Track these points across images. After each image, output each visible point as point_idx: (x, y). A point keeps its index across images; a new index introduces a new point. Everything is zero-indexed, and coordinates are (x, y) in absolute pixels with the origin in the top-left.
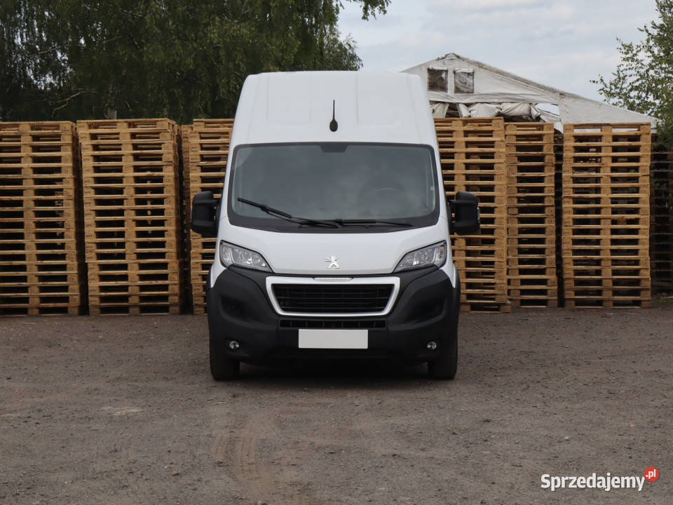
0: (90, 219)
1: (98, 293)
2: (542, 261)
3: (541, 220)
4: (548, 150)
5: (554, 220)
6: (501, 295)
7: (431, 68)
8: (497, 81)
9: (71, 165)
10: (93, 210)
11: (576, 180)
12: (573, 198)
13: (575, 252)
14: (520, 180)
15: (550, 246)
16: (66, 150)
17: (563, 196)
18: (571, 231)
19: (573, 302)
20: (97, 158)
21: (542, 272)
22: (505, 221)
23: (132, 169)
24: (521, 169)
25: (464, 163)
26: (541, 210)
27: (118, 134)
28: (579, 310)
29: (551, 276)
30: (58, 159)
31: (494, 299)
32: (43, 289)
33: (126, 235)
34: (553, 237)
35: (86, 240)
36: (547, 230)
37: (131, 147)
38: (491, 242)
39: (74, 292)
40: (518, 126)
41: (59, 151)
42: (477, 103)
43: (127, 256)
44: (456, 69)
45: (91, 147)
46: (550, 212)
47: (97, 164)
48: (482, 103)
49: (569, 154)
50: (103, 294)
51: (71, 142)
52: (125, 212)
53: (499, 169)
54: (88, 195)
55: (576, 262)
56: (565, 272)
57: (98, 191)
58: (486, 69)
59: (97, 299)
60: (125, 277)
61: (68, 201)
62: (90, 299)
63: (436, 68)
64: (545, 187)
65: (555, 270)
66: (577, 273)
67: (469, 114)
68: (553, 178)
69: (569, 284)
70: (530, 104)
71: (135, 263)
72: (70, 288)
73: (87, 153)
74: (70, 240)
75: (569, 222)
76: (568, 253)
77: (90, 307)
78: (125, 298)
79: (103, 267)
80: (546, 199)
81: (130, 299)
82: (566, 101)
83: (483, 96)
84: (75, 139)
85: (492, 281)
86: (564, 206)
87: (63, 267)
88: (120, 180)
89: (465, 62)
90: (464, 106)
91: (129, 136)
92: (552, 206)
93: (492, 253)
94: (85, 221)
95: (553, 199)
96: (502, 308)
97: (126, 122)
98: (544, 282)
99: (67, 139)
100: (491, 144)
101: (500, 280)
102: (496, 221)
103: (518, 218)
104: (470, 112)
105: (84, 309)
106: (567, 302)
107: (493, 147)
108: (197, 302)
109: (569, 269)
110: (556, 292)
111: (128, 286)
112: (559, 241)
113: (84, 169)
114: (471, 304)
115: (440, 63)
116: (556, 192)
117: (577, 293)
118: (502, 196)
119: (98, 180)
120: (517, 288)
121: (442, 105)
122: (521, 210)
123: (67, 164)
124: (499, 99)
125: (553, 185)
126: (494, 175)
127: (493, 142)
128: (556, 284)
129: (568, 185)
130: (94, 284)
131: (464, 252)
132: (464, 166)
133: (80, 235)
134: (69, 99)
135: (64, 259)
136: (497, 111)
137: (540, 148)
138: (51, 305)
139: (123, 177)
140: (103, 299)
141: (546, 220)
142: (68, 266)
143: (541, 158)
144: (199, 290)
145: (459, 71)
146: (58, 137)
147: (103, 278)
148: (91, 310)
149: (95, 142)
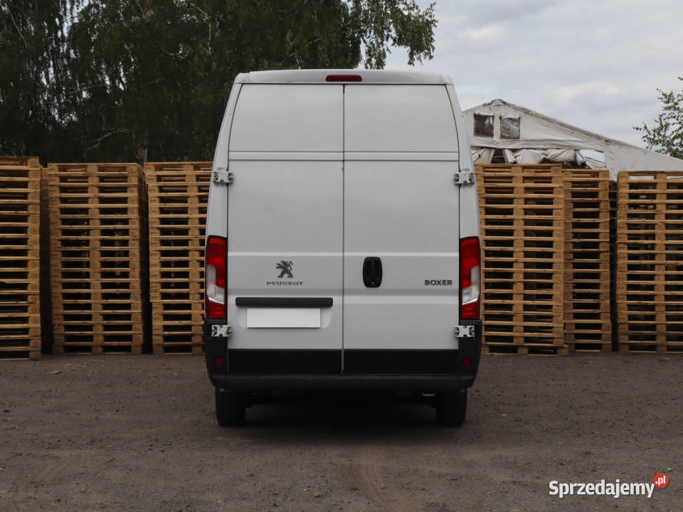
0: (155, 259)
1: (161, 332)
2: (596, 306)
3: (596, 266)
4: (603, 196)
5: (608, 265)
6: (559, 338)
7: (477, 113)
8: (544, 128)
9: (137, 206)
10: (159, 251)
11: (630, 226)
12: (628, 244)
13: (630, 297)
14: (576, 225)
15: (604, 290)
16: (133, 191)
17: (618, 242)
18: (626, 277)
19: (627, 347)
20: (162, 200)
21: (597, 316)
22: (562, 265)
23: (197, 210)
24: (576, 215)
25: (523, 209)
26: (596, 255)
27: (184, 176)
28: (634, 354)
29: (605, 321)
30: (124, 200)
31: (551, 343)
32: (107, 328)
33: (190, 275)
34: (608, 282)
35: (150, 280)
36: (602, 275)
37: (196, 189)
38: (550, 286)
39: (137, 331)
40: (574, 173)
41: (126, 192)
42: (523, 149)
43: (191, 296)
44: (502, 115)
45: (157, 189)
46: (604, 258)
47: (162, 205)
48: (527, 149)
49: (623, 201)
50: (166, 333)
51: (137, 184)
52: (190, 253)
53: (558, 214)
54: (154, 236)
55: (630, 307)
56: (620, 317)
57: (164, 232)
58: (532, 115)
59: (161, 339)
60: (188, 317)
61: (133, 242)
62: (154, 338)
63: (483, 113)
64: (600, 233)
65: (609, 315)
66: (631, 318)
67: (514, 159)
68: (608, 224)
69: (623, 329)
70: (576, 150)
71: (199, 303)
72: (134, 326)
73: (154, 194)
74: (135, 280)
75: (623, 268)
76: (622, 298)
77: (154, 346)
78: (189, 338)
79: (167, 307)
80: (601, 245)
81: (193, 338)
82: (611, 147)
83: (528, 142)
84: (141, 180)
85: (550, 324)
86: (618, 251)
87: (128, 306)
88: (185, 221)
89: (511, 108)
90: (510, 151)
91: (194, 178)
92: (607, 252)
93: (549, 297)
94: (150, 261)
95: (608, 245)
96: (560, 351)
97: (192, 164)
98: (598, 326)
99: (134, 181)
100: (550, 190)
101: (557, 324)
102: (554, 265)
103: (573, 263)
104: (516, 157)
105: (147, 348)
106: (621, 347)
107: (552, 193)
109: (623, 314)
110: (610, 336)
111: (191, 326)
112: (613, 286)
113: (150, 210)
114: (529, 347)
115: (486, 109)
116: (610, 238)
117: (631, 338)
118: (560, 241)
119: (163, 221)
120: (572, 332)
121: (487, 150)
122: (576, 255)
123: (133, 205)
124: (545, 145)
125: (608, 231)
126: (553, 220)
127: (552, 188)
128: (610, 328)
129: (623, 232)
130: (158, 323)
131: (522, 296)
132: (523, 211)
133: (145, 275)
134: (100, 139)
135: (129, 298)
136: (542, 157)
137: (595, 194)
138: (115, 343)
139: (189, 218)
140: (166, 338)
141: (601, 265)
142: (132, 305)
143: (596, 205)
145: (505, 117)
146: (125, 178)
147: (167, 317)
148: (155, 348)
149: (161, 184)
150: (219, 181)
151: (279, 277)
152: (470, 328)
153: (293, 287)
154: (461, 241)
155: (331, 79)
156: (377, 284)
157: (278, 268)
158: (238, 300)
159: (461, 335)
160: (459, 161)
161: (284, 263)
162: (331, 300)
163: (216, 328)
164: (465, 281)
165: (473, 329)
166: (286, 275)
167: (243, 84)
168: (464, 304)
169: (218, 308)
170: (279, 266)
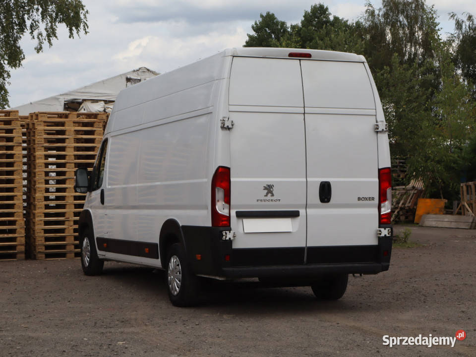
7: (129, 77)
44: (147, 79)
63: (133, 77)
89: (152, 74)
108: (40, 250)
115: (135, 74)
144: (41, 240)
150: (226, 126)
151: (265, 196)
152: (389, 230)
153: (274, 203)
154: (379, 170)
155: (292, 55)
156: (328, 201)
157: (264, 189)
158: (237, 213)
159: (383, 235)
160: (376, 115)
161: (269, 186)
162: (298, 212)
163: (226, 233)
164: (382, 198)
165: (390, 231)
166: (270, 195)
167: (234, 56)
168: (382, 213)
169: (224, 219)
170: (265, 188)
